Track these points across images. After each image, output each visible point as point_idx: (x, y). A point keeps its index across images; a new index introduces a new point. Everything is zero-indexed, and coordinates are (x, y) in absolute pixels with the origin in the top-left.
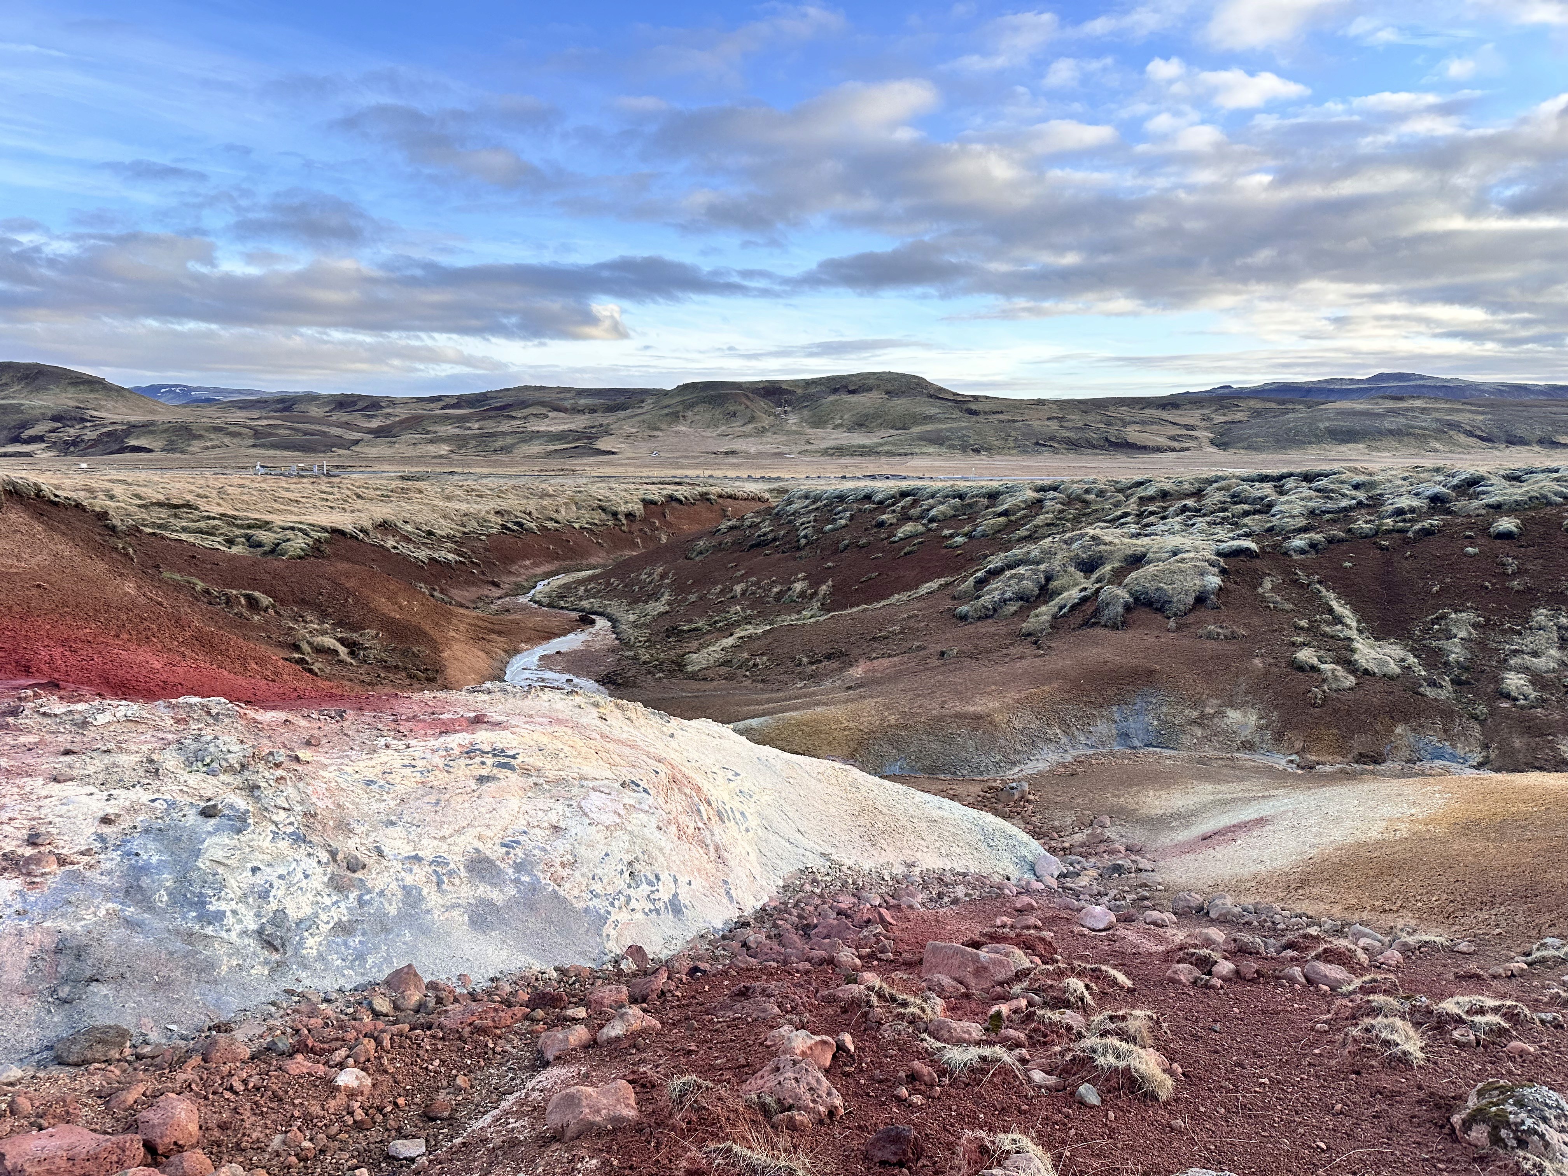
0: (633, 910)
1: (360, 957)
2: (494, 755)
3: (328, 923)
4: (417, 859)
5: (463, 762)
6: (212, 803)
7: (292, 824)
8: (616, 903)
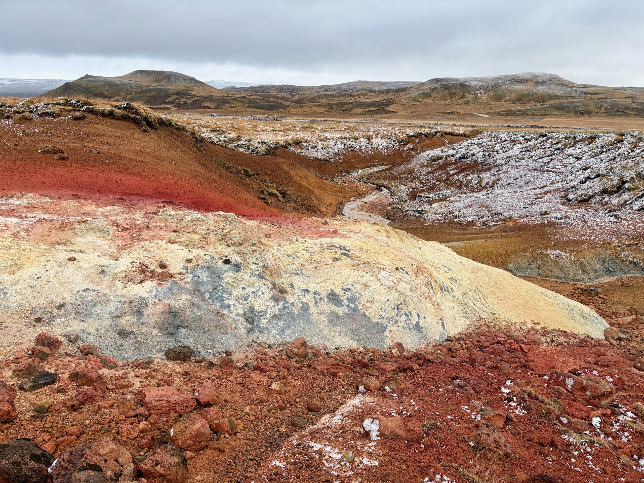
0: (398, 326)
1: (283, 331)
2: (341, 249)
3: (270, 314)
4: (307, 291)
5: (327, 251)
6: (227, 258)
7: (258, 270)
8: (391, 322)
